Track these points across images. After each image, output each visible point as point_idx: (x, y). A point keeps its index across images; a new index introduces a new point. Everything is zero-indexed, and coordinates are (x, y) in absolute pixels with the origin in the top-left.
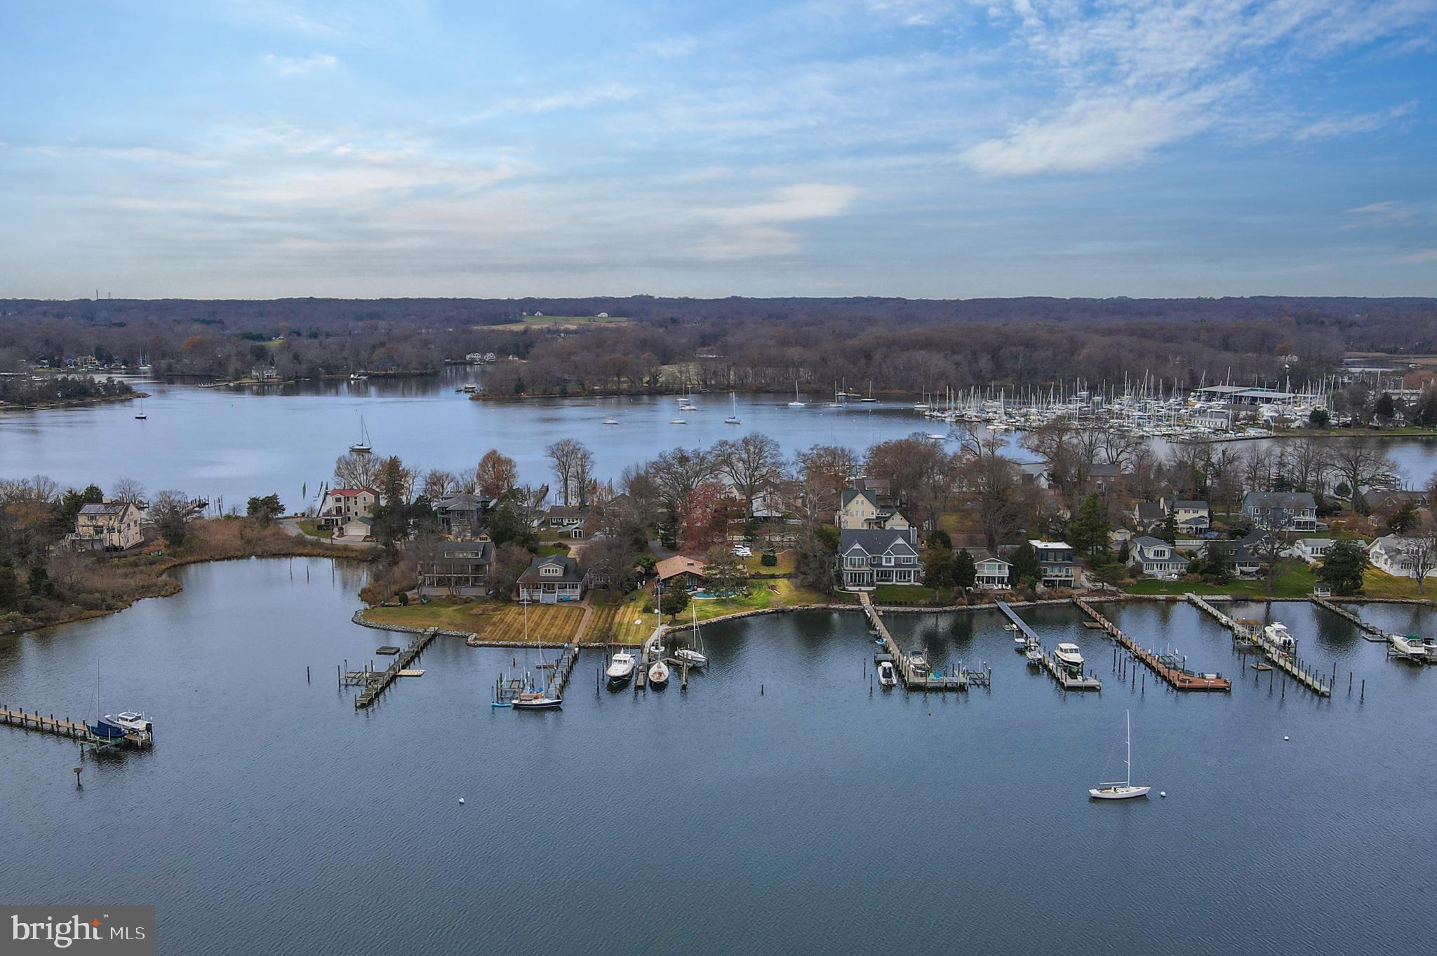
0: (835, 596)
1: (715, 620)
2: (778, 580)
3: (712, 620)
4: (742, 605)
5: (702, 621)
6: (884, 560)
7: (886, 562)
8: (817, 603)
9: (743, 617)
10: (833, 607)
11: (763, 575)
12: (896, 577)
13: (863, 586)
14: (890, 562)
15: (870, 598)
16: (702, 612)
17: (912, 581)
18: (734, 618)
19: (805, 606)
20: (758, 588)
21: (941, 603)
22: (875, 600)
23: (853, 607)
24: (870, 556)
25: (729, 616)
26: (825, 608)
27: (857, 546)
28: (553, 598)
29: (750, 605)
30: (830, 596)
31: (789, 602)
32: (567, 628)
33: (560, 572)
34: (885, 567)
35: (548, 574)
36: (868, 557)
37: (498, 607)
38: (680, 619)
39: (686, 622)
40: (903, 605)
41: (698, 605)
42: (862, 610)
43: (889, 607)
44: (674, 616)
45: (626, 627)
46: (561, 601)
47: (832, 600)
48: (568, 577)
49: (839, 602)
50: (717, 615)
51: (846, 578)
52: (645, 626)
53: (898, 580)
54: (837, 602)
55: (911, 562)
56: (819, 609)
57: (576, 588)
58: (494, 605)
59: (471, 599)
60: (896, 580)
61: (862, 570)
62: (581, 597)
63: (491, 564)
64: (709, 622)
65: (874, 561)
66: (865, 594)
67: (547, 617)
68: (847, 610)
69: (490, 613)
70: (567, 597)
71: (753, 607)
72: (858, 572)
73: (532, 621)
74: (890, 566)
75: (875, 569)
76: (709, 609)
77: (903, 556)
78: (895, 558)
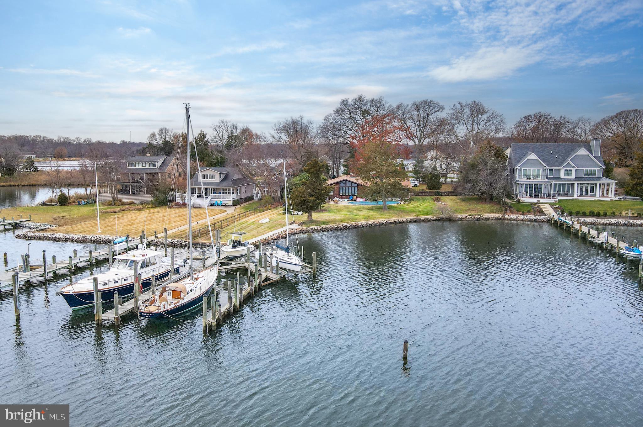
0: (511, 207)
1: (364, 223)
2: (443, 196)
3: (359, 223)
4: (401, 211)
5: (346, 224)
6: (563, 172)
7: (566, 174)
8: (489, 213)
9: (401, 223)
10: (510, 217)
11: (427, 192)
12: (577, 192)
13: (542, 198)
14: (570, 174)
15: (554, 209)
17: (597, 195)
18: (389, 223)
19: (476, 215)
23: (536, 217)
24: (547, 168)
25: (383, 220)
26: (500, 219)
27: (532, 157)
29: (410, 212)
30: (504, 206)
31: (457, 211)
32: (173, 225)
33: (217, 178)
34: (565, 179)
35: (205, 180)
36: (545, 168)
37: (142, 209)
38: (318, 219)
39: (325, 223)
40: (602, 217)
41: (350, 210)
42: (548, 222)
43: (584, 219)
44: (310, 215)
45: (245, 225)
46: (212, 205)
47: (506, 210)
48: (224, 183)
49: (516, 212)
50: (367, 218)
51: (520, 190)
52: (268, 225)
53: (579, 195)
54: (513, 213)
55: (594, 175)
56: (492, 219)
57: (229, 193)
58: (142, 207)
59: (132, 203)
60: (577, 194)
61: (538, 182)
62: (236, 203)
63: (167, 174)
64: (355, 224)
65: (551, 174)
66: (547, 206)
67: (172, 216)
68: (529, 221)
69: (126, 212)
70: (219, 202)
71: (415, 214)
72: (534, 184)
73: (149, 218)
74: (570, 179)
75: (553, 182)
76: (361, 213)
77: (584, 169)
78: (576, 170)
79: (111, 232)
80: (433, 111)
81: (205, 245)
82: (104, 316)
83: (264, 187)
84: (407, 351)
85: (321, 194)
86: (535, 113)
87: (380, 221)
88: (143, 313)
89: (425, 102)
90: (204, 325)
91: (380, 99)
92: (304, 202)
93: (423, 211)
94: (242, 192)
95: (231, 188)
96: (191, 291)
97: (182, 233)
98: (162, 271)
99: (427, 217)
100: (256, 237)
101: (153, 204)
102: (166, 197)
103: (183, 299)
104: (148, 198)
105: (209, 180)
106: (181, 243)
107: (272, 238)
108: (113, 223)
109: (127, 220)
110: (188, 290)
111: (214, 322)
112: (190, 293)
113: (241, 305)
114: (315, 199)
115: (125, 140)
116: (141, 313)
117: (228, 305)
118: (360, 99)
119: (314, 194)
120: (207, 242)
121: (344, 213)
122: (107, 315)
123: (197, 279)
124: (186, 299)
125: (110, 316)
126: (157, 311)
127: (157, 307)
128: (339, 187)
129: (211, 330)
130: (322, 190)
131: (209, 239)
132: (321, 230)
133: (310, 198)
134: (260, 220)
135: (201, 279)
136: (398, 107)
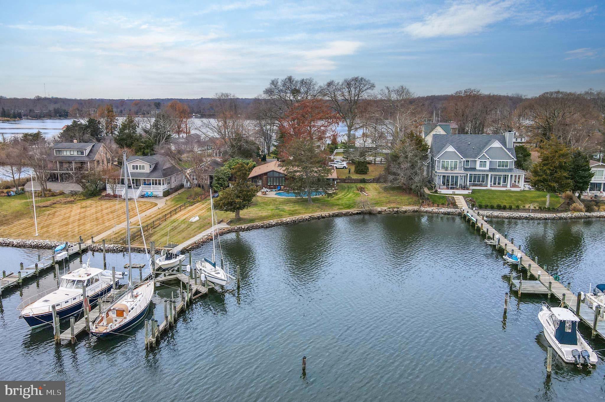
0: (428, 199)
2: (368, 184)
3: (284, 219)
4: (325, 204)
5: (272, 221)
6: (478, 164)
7: (481, 166)
8: (407, 205)
9: (323, 217)
10: (426, 209)
11: (353, 179)
12: (491, 182)
13: (457, 189)
14: (485, 166)
15: (466, 201)
16: (277, 211)
17: (509, 186)
18: (312, 218)
19: (394, 208)
20: (346, 190)
21: (554, 209)
22: (473, 203)
23: (449, 210)
24: (464, 159)
25: (306, 216)
26: (417, 211)
27: (450, 149)
28: (135, 193)
29: (333, 205)
30: (422, 198)
31: (377, 203)
32: (107, 224)
33: (147, 169)
34: (480, 171)
35: (135, 171)
36: (462, 160)
37: (73, 201)
38: (246, 217)
39: (252, 220)
40: (508, 210)
41: (276, 203)
42: (460, 214)
43: (491, 212)
44: (238, 214)
45: (177, 224)
46: (143, 196)
47: (423, 202)
48: (155, 174)
49: (432, 205)
50: (292, 214)
51: (438, 181)
52: (198, 225)
53: (493, 185)
54: (429, 205)
55: (507, 166)
56: (409, 211)
57: (160, 184)
58: (72, 199)
59: (62, 193)
60: (491, 184)
61: (455, 173)
62: (166, 194)
63: (95, 162)
64: (280, 221)
65: (467, 165)
66: (461, 197)
67: (105, 212)
68: (442, 214)
69: (58, 206)
70: (149, 193)
71: (337, 207)
72: (450, 175)
73: (82, 215)
74: (485, 171)
75: (469, 173)
76: (287, 208)
77: (498, 160)
78: (490, 162)
79: (48, 234)
80: (364, 88)
81: (139, 251)
82: (62, 336)
83: (193, 175)
84: (305, 364)
85: (247, 195)
86: (465, 89)
87: (303, 217)
88: (95, 333)
89: (356, 79)
90: (146, 343)
91: (309, 80)
92: (231, 204)
93: (346, 204)
94: (172, 182)
95: (161, 179)
96: (132, 309)
97: (117, 235)
98: (104, 286)
99: (349, 210)
100: (187, 240)
101: (84, 196)
102: (96, 187)
103: (125, 318)
104: (78, 188)
105: (139, 171)
106: (117, 249)
107: (201, 240)
108: (48, 222)
109: (61, 217)
110: (129, 309)
111: (154, 340)
112: (132, 311)
113: (176, 321)
114: (242, 201)
115: (40, 96)
116: (92, 333)
117: (164, 323)
118: (290, 79)
119: (240, 195)
120: (141, 247)
121: (271, 207)
122: (64, 336)
123: (136, 297)
124: (129, 317)
125: (67, 336)
126: (105, 331)
127: (106, 328)
128: (267, 178)
129: (151, 347)
130: (248, 191)
131: (142, 243)
132: (248, 229)
133: (237, 200)
134: (190, 218)
135: (140, 296)
136: (330, 84)
